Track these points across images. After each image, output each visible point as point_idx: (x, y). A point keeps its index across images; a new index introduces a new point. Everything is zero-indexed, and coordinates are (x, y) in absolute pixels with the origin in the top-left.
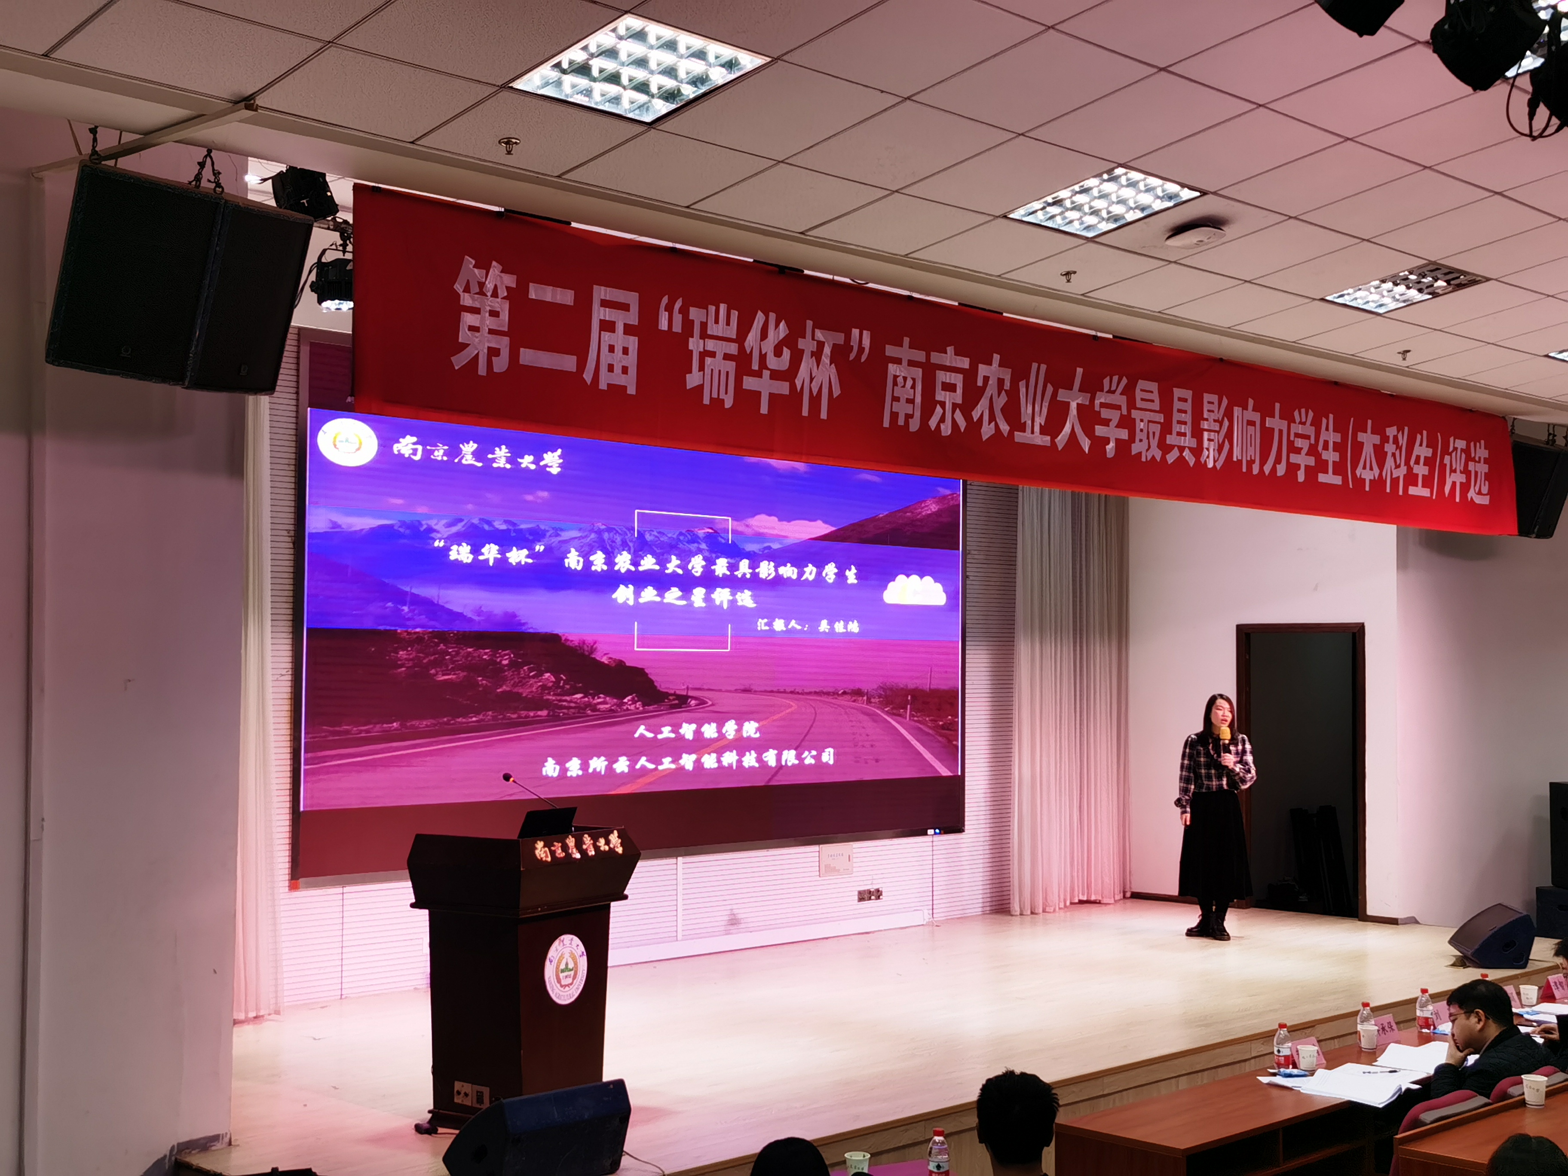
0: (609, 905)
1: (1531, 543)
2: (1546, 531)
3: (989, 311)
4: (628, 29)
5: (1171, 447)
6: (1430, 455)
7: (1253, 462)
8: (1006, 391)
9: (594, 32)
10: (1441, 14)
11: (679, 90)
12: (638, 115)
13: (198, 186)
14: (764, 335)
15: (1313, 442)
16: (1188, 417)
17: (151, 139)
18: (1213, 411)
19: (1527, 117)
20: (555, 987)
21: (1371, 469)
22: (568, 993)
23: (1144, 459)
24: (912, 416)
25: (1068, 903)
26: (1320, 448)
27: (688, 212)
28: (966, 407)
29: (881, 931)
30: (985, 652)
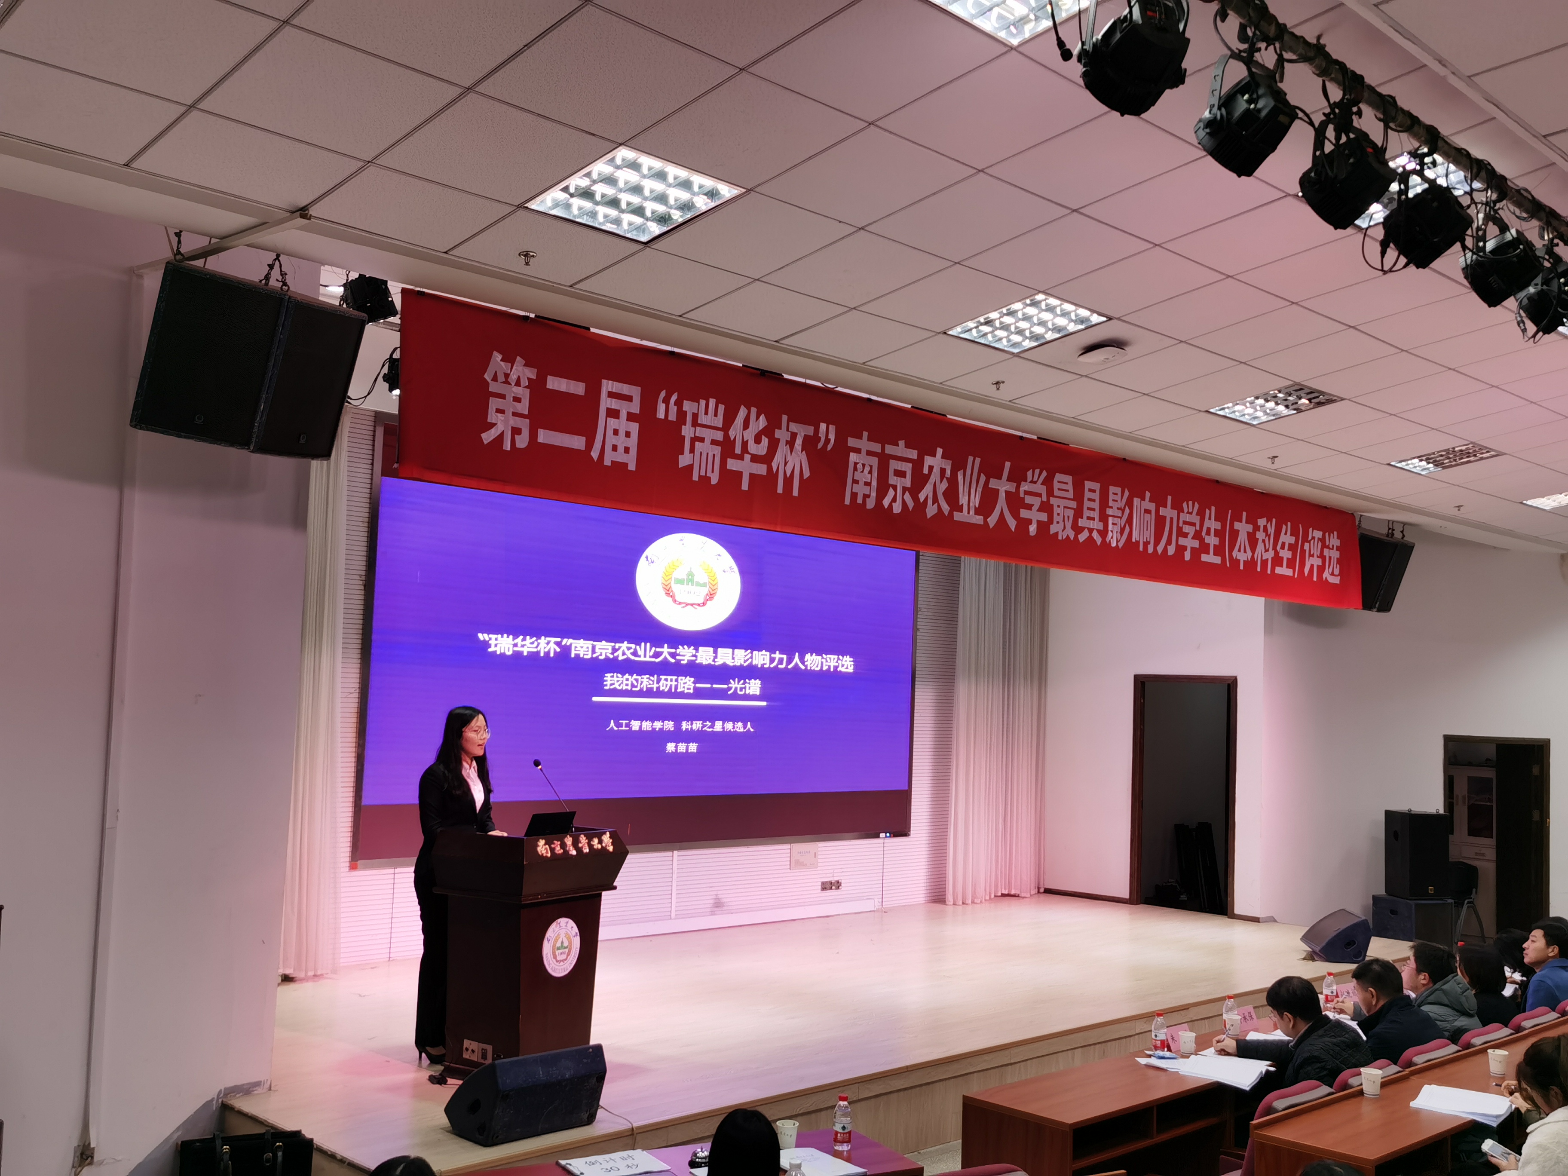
0: (601, 894)
1: (1373, 616)
2: (1385, 607)
3: (936, 413)
4: (623, 160)
5: (1082, 529)
6: (1293, 542)
7: (1149, 543)
8: (947, 478)
9: (594, 161)
10: (1308, 164)
11: (670, 216)
12: (636, 235)
13: (267, 284)
14: (746, 425)
15: (1198, 528)
16: (1096, 505)
17: (227, 243)
18: (1117, 501)
19: (1379, 255)
20: (551, 962)
21: (1245, 552)
22: (563, 967)
23: (1060, 538)
24: (869, 496)
25: (993, 896)
26: (1204, 534)
27: (680, 320)
28: (915, 490)
29: (839, 915)
30: (932, 690)
